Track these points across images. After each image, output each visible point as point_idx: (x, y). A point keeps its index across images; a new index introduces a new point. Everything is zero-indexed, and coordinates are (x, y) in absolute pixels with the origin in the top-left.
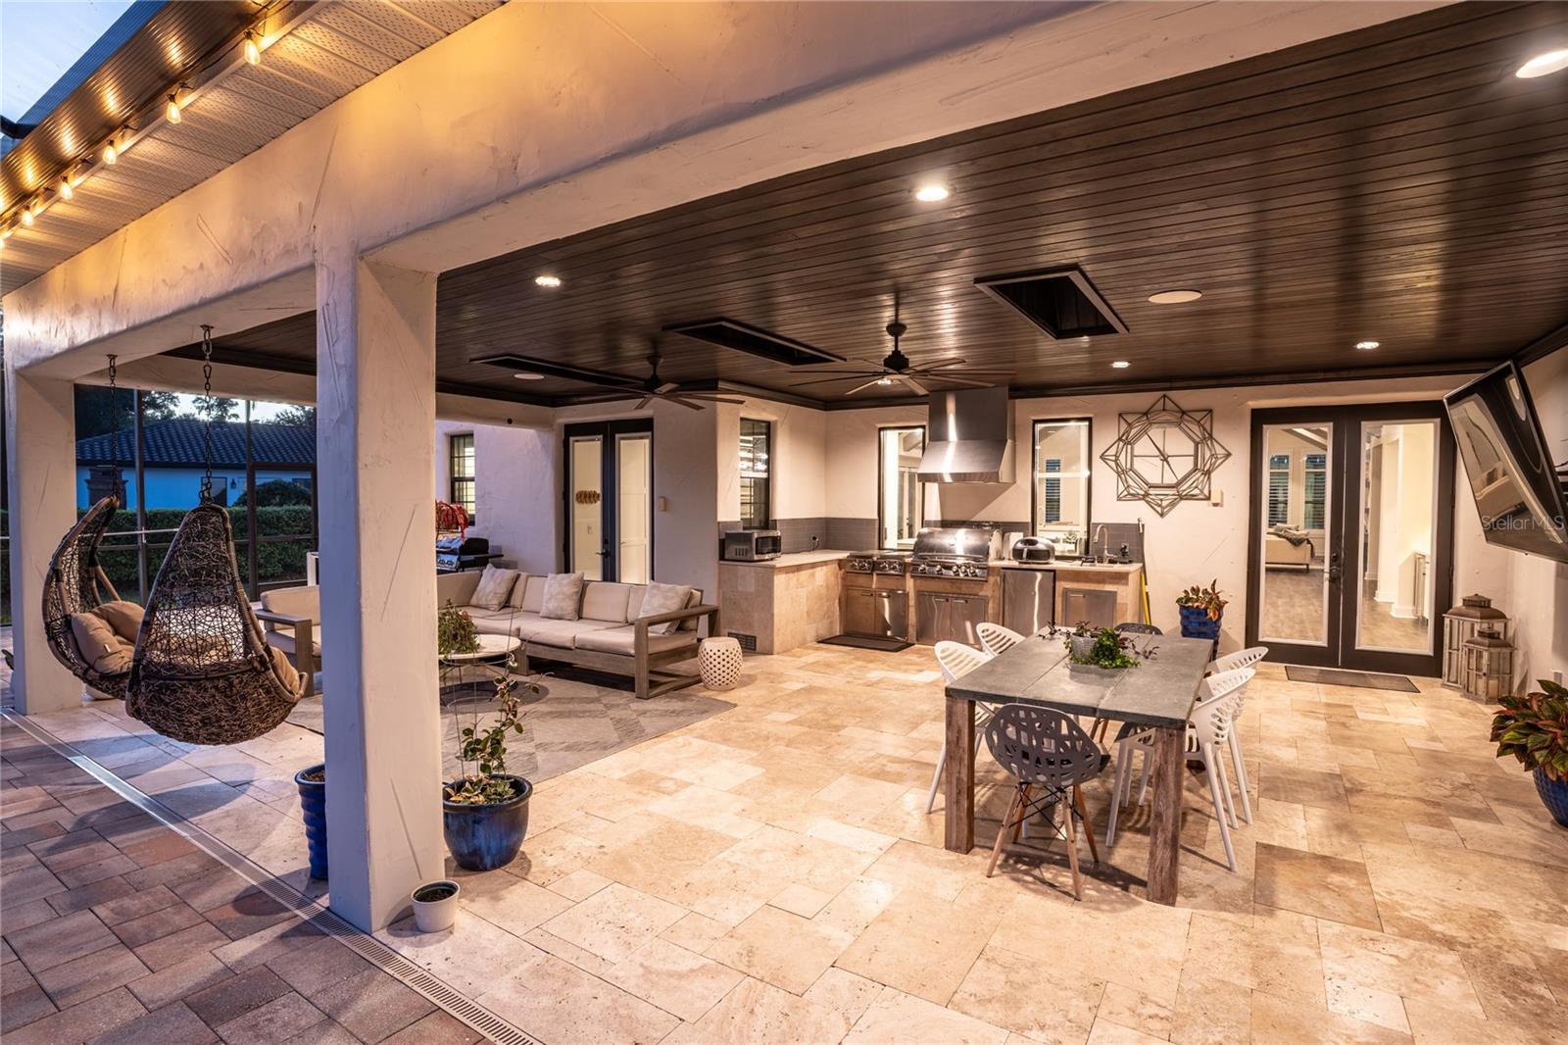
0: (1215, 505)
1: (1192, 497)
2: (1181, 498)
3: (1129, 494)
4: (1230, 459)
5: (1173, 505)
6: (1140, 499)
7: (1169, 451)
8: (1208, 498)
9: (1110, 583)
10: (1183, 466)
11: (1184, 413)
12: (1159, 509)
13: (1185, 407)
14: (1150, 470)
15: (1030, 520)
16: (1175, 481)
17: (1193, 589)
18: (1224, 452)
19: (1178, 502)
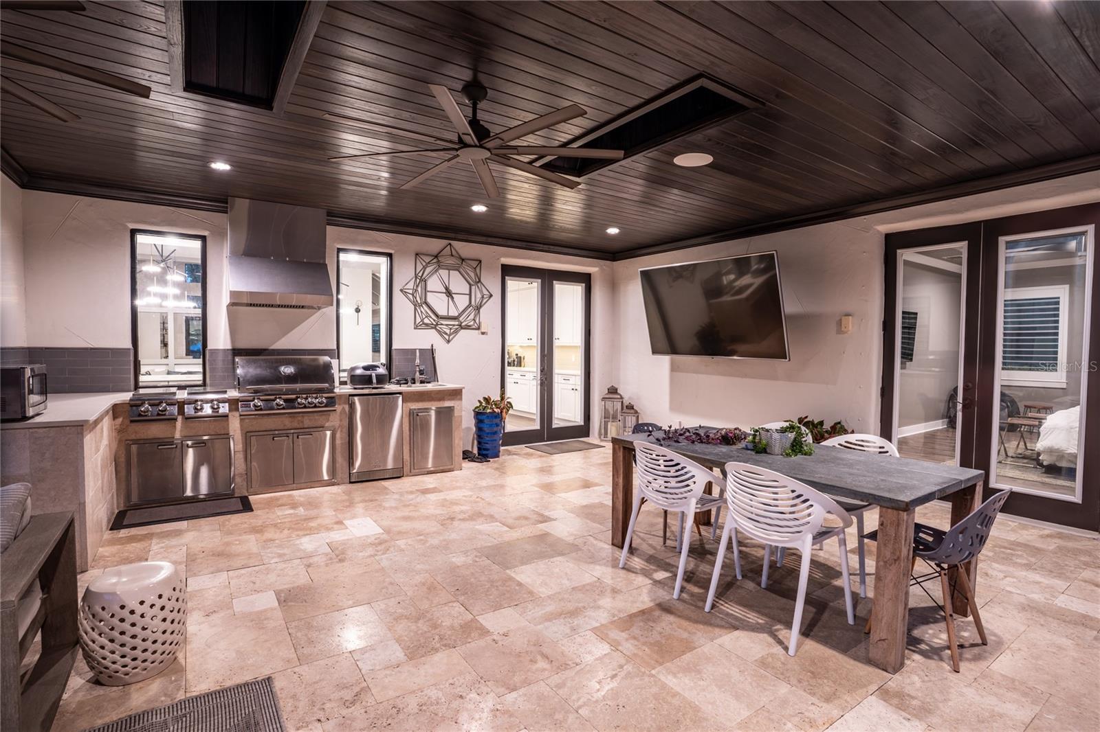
0: (483, 333)
1: (468, 327)
2: (461, 327)
3: (424, 324)
4: (492, 299)
5: (456, 332)
6: (432, 328)
7: (453, 289)
8: (478, 328)
9: (449, 400)
10: (462, 302)
11: (463, 260)
12: (447, 337)
13: (463, 256)
14: (440, 304)
15: (335, 347)
16: (457, 314)
17: (485, 399)
18: (487, 293)
19: (460, 330)
